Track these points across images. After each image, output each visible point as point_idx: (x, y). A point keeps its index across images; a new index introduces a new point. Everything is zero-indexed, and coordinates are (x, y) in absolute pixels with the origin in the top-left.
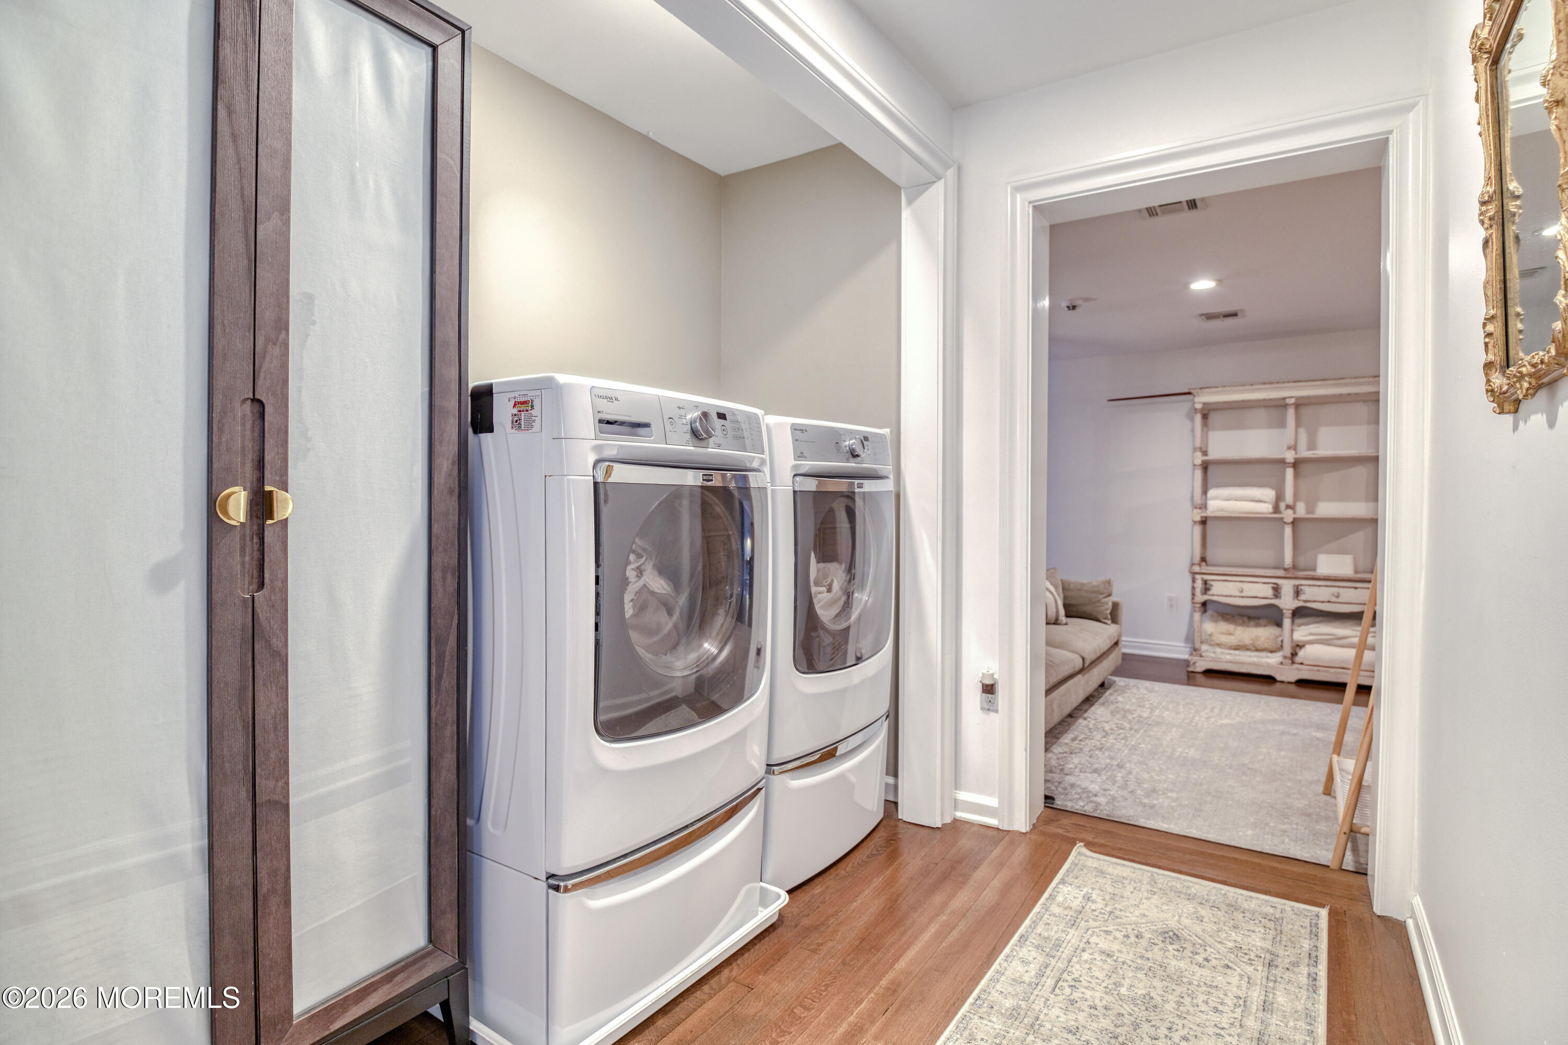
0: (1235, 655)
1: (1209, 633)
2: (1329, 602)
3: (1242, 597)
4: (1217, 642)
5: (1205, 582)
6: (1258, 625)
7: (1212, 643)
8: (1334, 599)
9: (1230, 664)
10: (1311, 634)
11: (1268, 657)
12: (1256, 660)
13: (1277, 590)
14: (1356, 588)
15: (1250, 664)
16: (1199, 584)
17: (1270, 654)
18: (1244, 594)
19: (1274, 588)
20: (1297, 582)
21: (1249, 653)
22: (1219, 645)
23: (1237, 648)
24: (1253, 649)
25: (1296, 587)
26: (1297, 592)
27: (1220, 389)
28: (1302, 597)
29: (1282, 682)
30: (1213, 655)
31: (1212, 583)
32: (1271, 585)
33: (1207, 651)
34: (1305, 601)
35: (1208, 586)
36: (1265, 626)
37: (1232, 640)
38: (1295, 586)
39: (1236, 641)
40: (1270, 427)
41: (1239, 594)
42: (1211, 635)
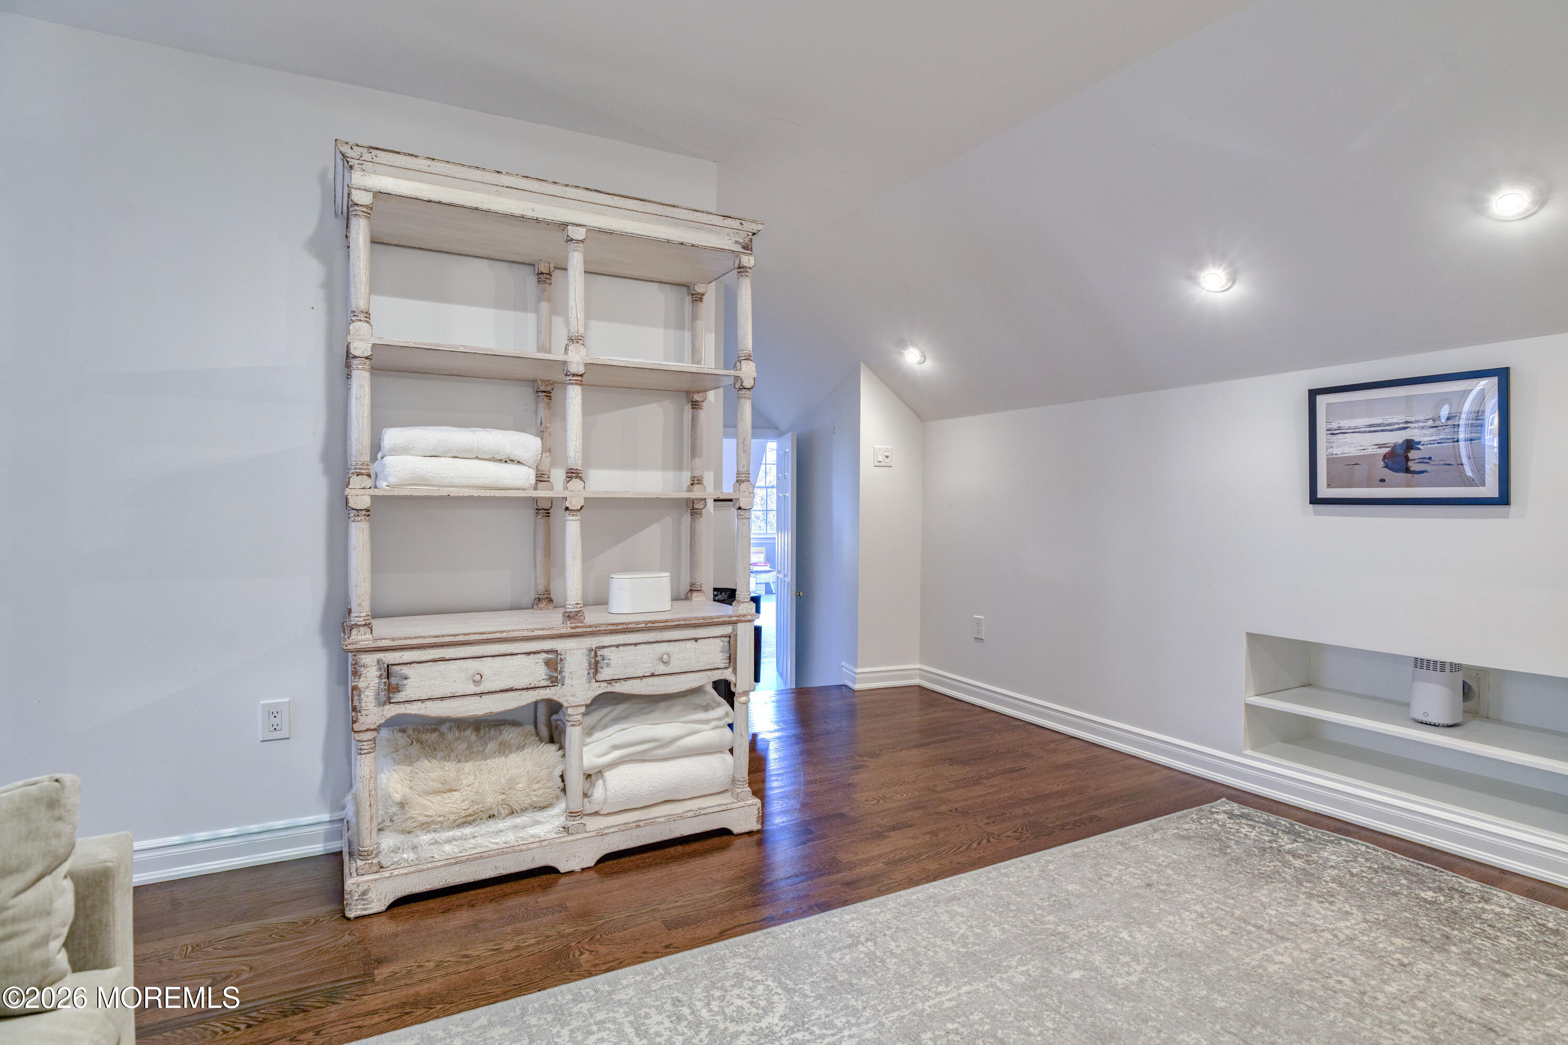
0: (465, 838)
1: (397, 797)
2: (653, 675)
3: (481, 694)
4: (422, 819)
5: (388, 671)
6: (504, 749)
7: (409, 824)
8: (662, 669)
9: (456, 868)
10: (615, 747)
11: (537, 823)
12: (510, 837)
13: (554, 664)
14: (696, 640)
15: (502, 852)
16: (370, 679)
17: (539, 816)
18: (485, 687)
19: (548, 663)
20: (594, 642)
21: (494, 825)
22: (425, 826)
23: (468, 820)
24: (504, 812)
25: (593, 654)
26: (595, 666)
27: (421, 164)
28: (605, 674)
29: (571, 872)
30: (410, 856)
31: (405, 670)
32: (544, 656)
33: (396, 850)
34: (610, 682)
35: (394, 681)
36: (521, 747)
37: (455, 803)
38: (590, 650)
39: (466, 805)
40: (499, 304)
41: (473, 689)
42: (402, 805)
